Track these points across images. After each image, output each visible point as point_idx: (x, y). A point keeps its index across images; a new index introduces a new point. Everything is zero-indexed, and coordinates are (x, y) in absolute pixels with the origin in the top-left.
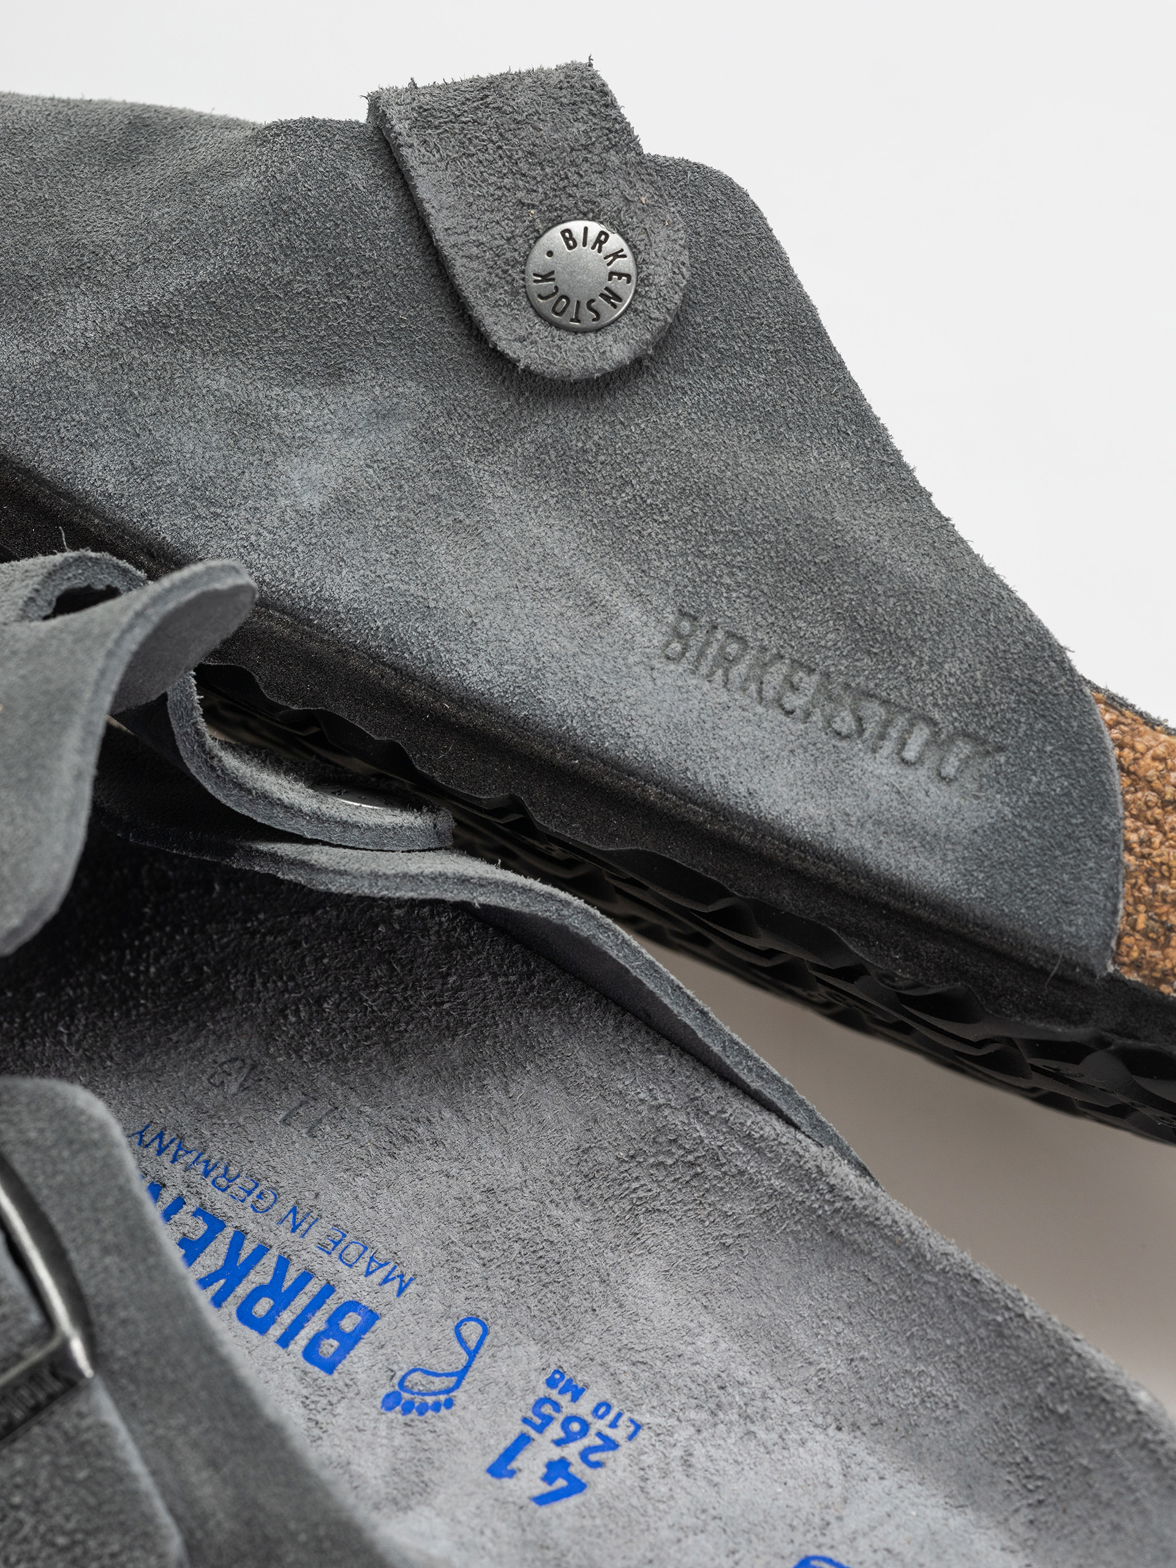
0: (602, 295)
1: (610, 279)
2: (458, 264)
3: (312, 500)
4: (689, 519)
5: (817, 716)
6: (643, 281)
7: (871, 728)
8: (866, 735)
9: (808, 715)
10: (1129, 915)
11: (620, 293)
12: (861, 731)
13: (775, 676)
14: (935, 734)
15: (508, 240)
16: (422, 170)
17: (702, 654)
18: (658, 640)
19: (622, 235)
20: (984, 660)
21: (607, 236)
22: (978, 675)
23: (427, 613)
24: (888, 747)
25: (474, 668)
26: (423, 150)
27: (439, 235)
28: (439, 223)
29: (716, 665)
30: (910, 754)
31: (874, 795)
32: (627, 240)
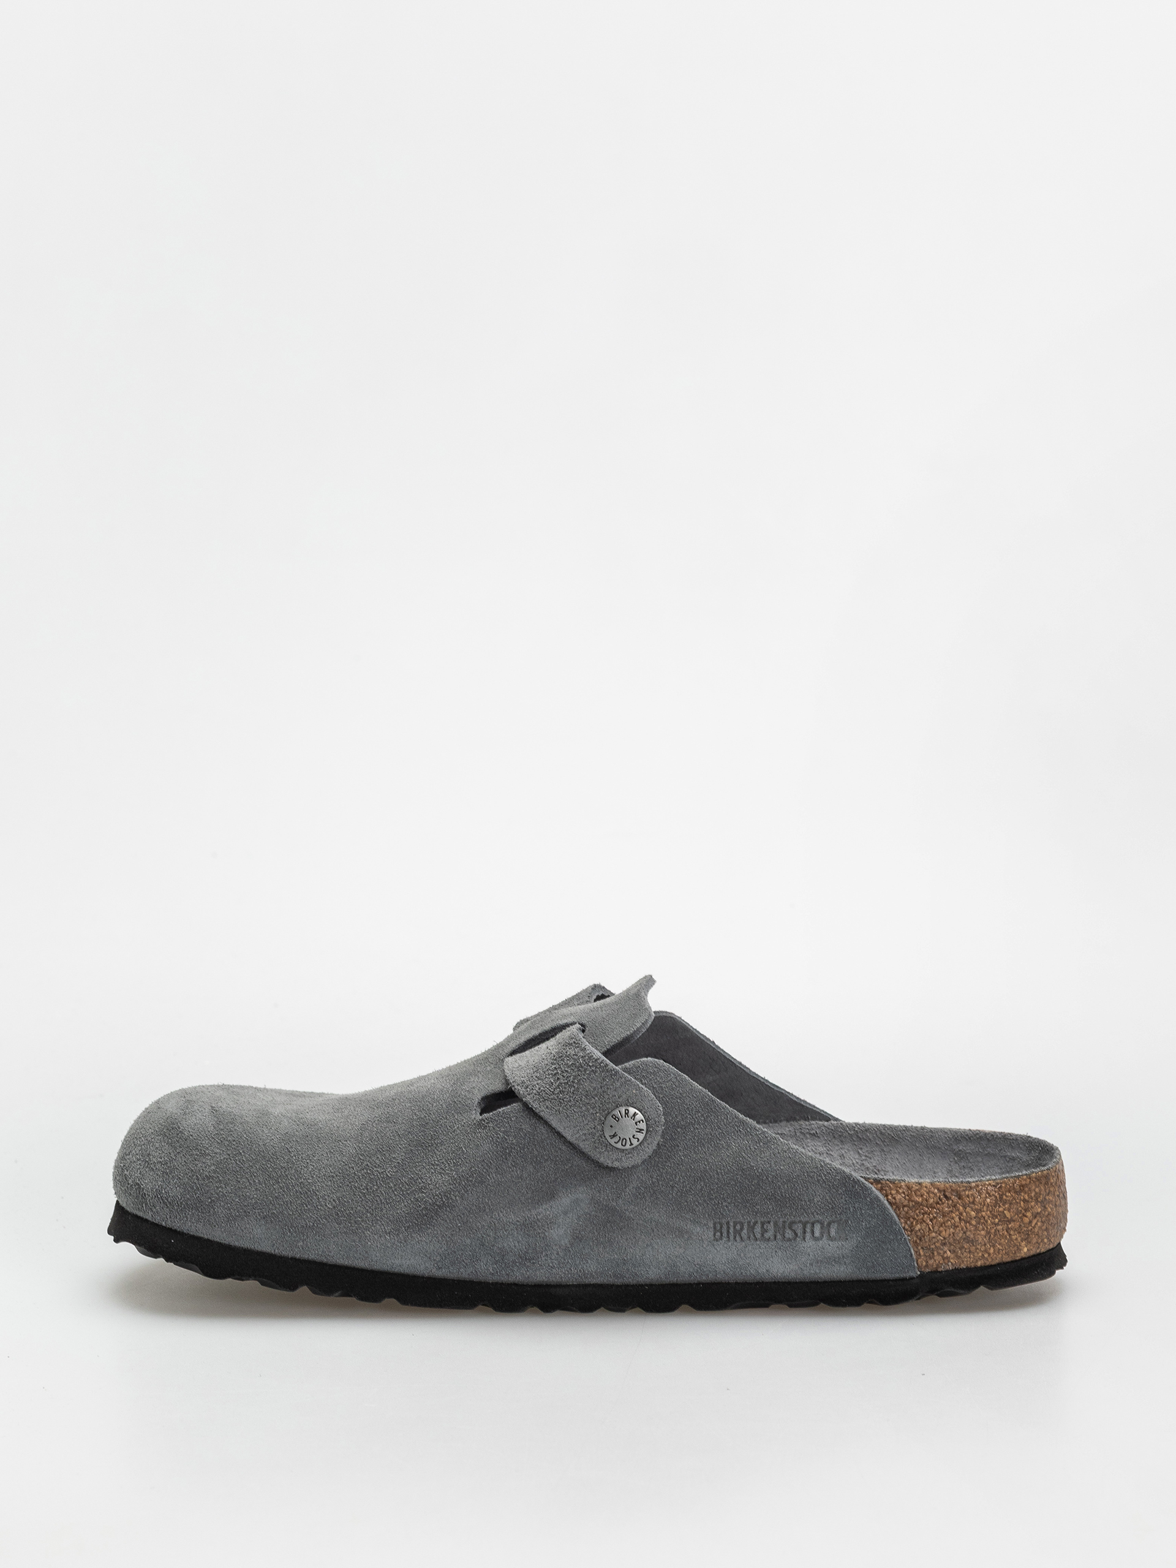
0: (637, 1132)
1: (636, 1125)
2: (581, 1145)
3: (565, 1242)
4: (701, 1189)
5: (779, 1236)
6: (647, 1120)
7: (799, 1232)
8: (799, 1234)
9: (775, 1237)
10: (916, 1252)
11: (642, 1128)
12: (796, 1234)
13: (758, 1229)
14: (822, 1224)
15: (594, 1128)
16: (551, 1118)
17: (728, 1232)
18: (711, 1234)
19: (633, 1107)
20: (827, 1191)
21: (628, 1110)
22: (828, 1198)
23: (625, 1262)
24: (808, 1235)
25: (650, 1272)
26: (548, 1111)
27: (569, 1138)
28: (568, 1135)
29: (735, 1233)
30: (817, 1234)
31: (811, 1253)
32: (635, 1108)
